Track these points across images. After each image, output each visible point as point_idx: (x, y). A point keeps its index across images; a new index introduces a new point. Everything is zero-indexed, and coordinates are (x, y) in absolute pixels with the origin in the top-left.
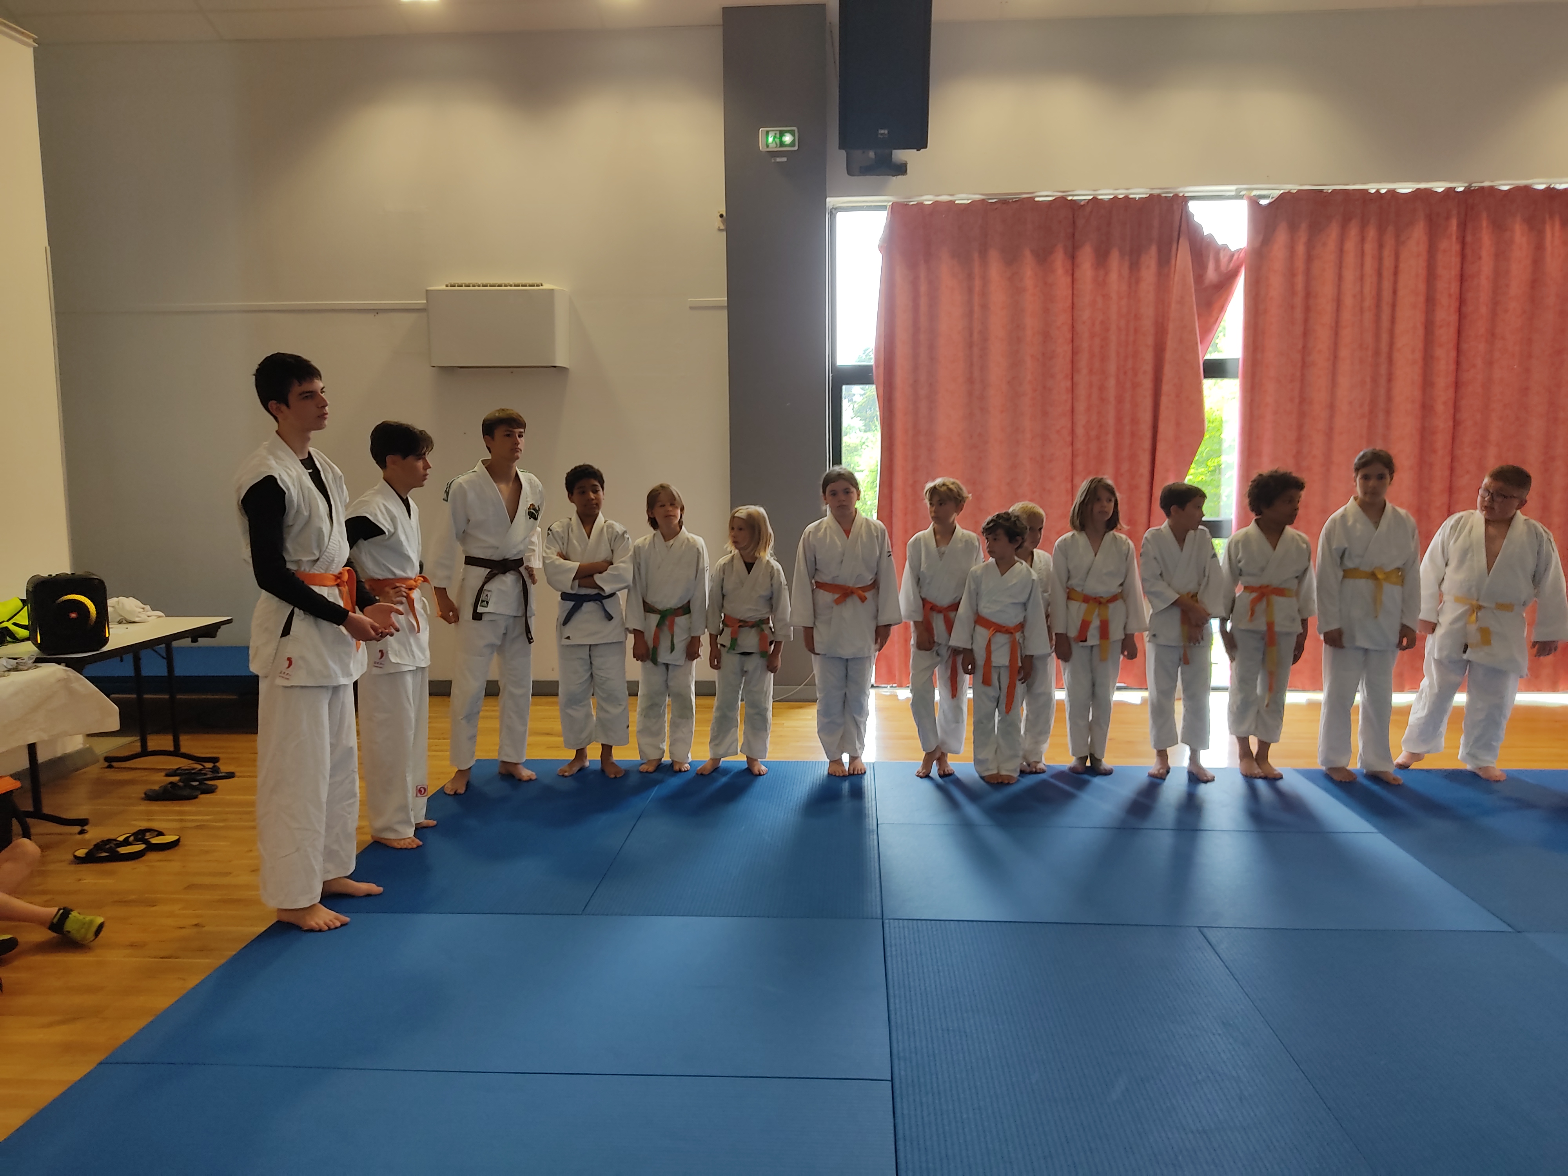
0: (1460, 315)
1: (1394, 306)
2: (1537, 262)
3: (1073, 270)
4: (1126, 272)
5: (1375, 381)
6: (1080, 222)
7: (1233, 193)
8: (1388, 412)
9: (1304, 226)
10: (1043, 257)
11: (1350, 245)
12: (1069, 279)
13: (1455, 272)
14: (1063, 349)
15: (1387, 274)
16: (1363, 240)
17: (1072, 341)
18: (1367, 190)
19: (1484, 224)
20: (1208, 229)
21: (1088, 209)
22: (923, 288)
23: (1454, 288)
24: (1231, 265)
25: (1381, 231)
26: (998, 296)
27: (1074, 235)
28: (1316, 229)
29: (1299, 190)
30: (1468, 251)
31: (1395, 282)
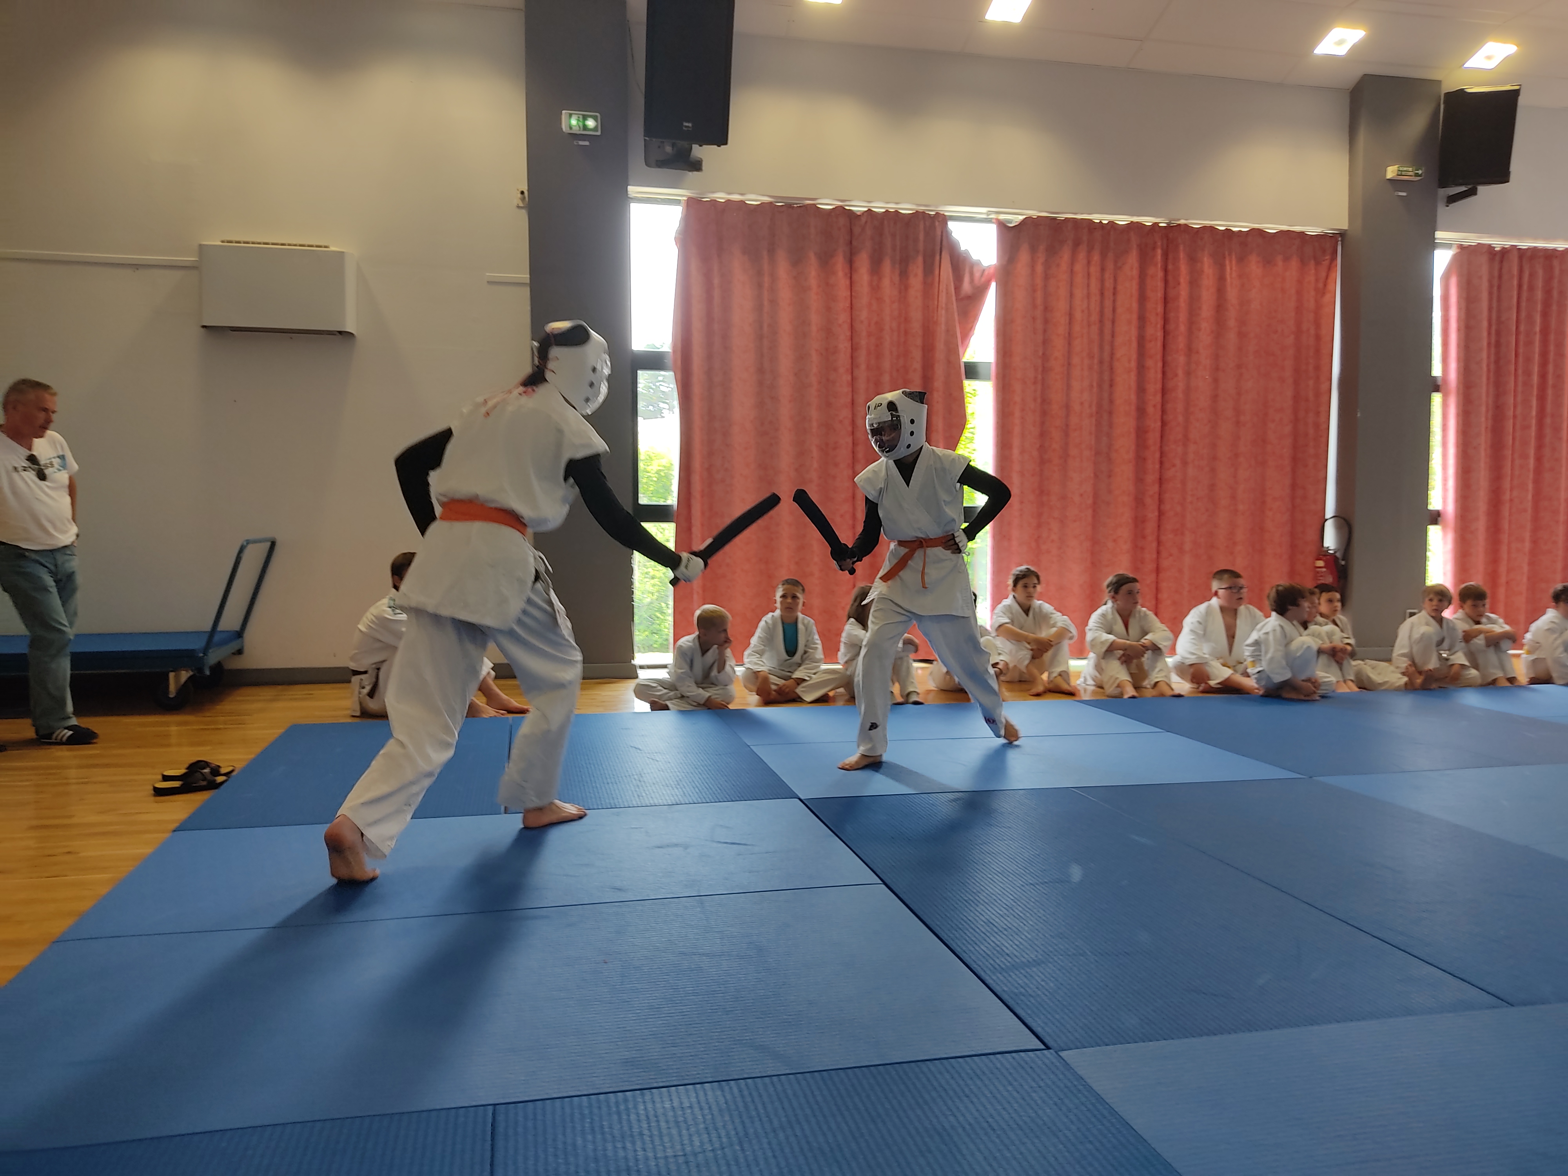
0: (1164, 332)
1: (1113, 322)
2: (1221, 291)
3: (851, 274)
4: (897, 279)
5: (1100, 386)
6: (857, 230)
7: (984, 216)
8: (1110, 413)
9: (1042, 248)
10: (825, 260)
11: (1079, 267)
12: (848, 282)
13: (1160, 294)
14: (844, 345)
15: (1108, 294)
16: (1089, 263)
17: (852, 339)
18: (1090, 220)
19: (1182, 255)
20: (964, 246)
21: (863, 219)
22: (716, 281)
23: (1160, 309)
24: (983, 279)
25: (1104, 255)
26: (785, 294)
27: (851, 242)
28: (1052, 251)
29: (1038, 217)
30: (1170, 278)
31: (1114, 301)
